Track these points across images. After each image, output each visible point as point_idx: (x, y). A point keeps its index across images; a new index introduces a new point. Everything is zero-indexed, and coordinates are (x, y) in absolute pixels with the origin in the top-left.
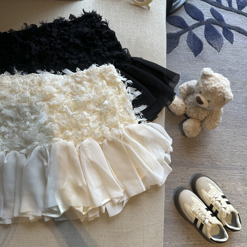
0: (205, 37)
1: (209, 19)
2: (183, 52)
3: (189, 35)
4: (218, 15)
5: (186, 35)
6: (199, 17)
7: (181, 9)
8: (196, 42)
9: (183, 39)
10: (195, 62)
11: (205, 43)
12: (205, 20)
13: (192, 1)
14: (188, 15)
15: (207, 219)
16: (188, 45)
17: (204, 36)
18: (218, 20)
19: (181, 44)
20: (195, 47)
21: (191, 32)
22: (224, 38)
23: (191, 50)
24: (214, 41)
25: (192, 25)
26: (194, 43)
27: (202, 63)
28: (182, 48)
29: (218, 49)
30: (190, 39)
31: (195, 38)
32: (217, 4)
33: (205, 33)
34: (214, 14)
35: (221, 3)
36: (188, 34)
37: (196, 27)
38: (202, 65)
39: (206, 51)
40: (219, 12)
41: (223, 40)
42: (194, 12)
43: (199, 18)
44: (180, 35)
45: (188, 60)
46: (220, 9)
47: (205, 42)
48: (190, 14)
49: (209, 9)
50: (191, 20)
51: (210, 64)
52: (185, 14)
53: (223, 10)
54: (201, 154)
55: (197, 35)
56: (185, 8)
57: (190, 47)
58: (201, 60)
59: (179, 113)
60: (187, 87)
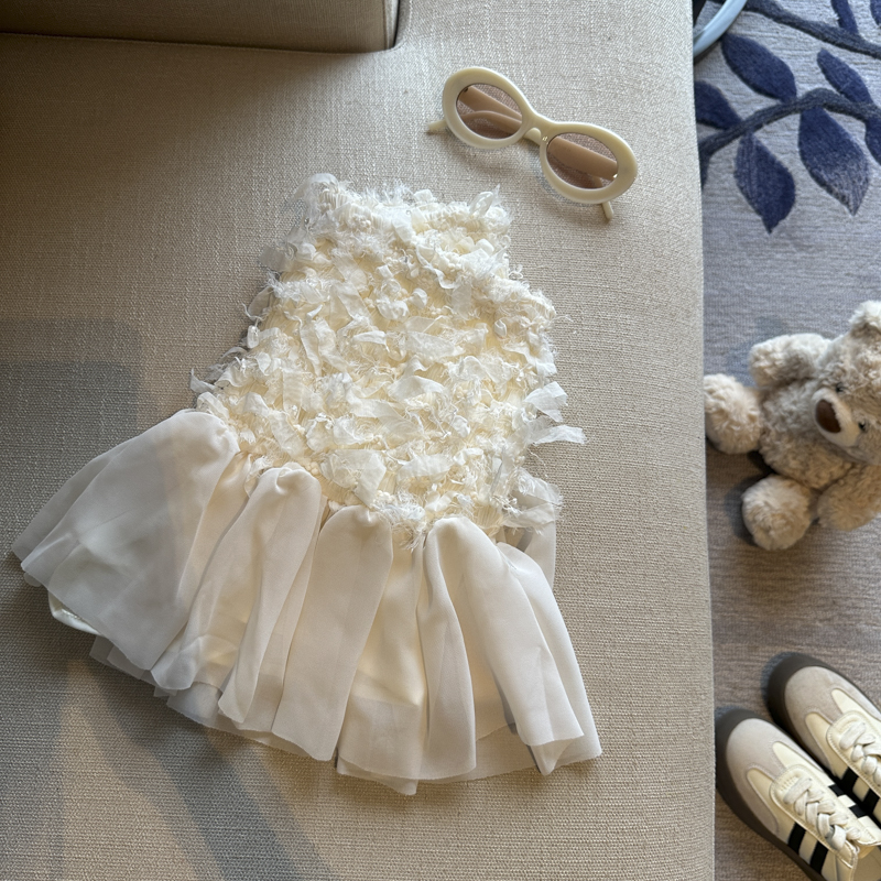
0: (804, 159)
1: (816, 91)
2: (723, 215)
3: (741, 152)
4: (846, 76)
5: (731, 152)
6: (779, 84)
7: (711, 55)
8: (769, 178)
9: (721, 165)
10: (768, 248)
11: (802, 181)
12: (800, 94)
13: (750, 28)
14: (738, 80)
15: (841, 826)
16: (741, 189)
17: (798, 156)
18: (847, 96)
19: (716, 186)
20: (767, 194)
21: (750, 141)
22: (871, 160)
23: (754, 207)
24: (836, 171)
25: (751, 113)
26: (762, 179)
27: (793, 253)
28: (719, 199)
29: (851, 200)
30: (747, 166)
31: (766, 162)
32: (843, 37)
33: (800, 144)
34: (830, 73)
35: (857, 31)
36: (739, 149)
37: (768, 123)
38: (795, 262)
39: (807, 208)
40: (852, 66)
41: (869, 167)
42: (760, 67)
43: (776, 90)
44: (711, 153)
45: (742, 244)
46: (853, 55)
47: (802, 177)
48: (745, 74)
49: (814, 54)
50: (747, 95)
51: (824, 257)
52: (725, 74)
53: (864, 56)
54: (802, 594)
55: (772, 150)
56: (724, 53)
57: (748, 197)
58: (788, 242)
59: (735, 448)
60: (786, 353)
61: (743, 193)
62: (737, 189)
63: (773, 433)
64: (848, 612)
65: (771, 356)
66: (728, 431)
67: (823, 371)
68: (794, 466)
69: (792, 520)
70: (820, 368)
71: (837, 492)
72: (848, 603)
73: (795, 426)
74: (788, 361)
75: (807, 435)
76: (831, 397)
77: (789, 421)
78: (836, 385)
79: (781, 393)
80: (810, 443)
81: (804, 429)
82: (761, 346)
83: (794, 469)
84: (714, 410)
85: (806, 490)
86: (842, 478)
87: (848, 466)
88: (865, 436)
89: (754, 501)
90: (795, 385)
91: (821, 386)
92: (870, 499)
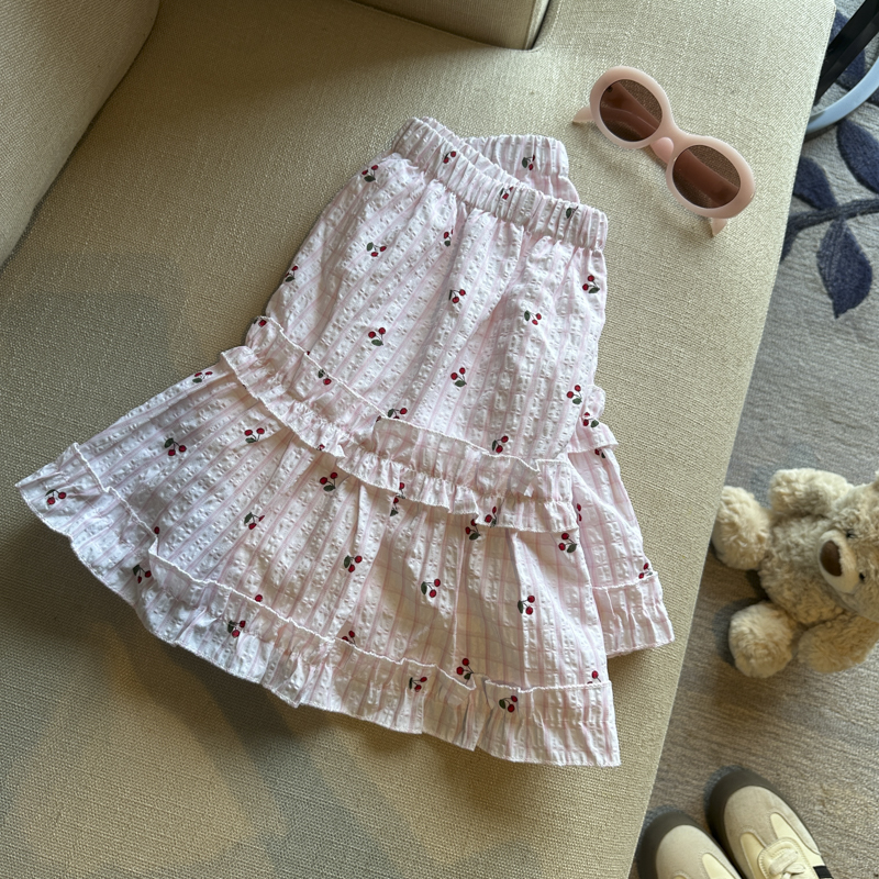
3: (829, 235)
5: (819, 232)
7: (824, 136)
8: (849, 266)
9: (807, 242)
10: (830, 332)
13: (869, 120)
14: (845, 166)
16: (820, 269)
19: (796, 260)
20: (843, 280)
21: (841, 227)
23: (827, 290)
25: (849, 201)
26: (842, 265)
27: (854, 342)
28: (796, 274)
30: (832, 249)
31: (851, 250)
36: (828, 231)
37: (862, 214)
38: (853, 351)
42: (869, 159)
43: (878, 184)
44: (801, 228)
45: (807, 321)
48: (852, 162)
50: (849, 183)
52: (833, 158)
55: (859, 241)
56: (838, 137)
57: (824, 279)
58: (852, 331)
59: (737, 563)
60: (807, 486)
61: (821, 274)
62: (816, 268)
63: (775, 559)
64: (816, 694)
65: (793, 485)
66: (734, 545)
67: (838, 514)
68: (787, 597)
69: (774, 651)
70: (836, 510)
71: (821, 632)
72: (819, 685)
73: (798, 558)
74: (808, 494)
75: (808, 570)
76: (839, 540)
77: (794, 552)
78: (847, 530)
79: (793, 523)
80: (807, 578)
81: (806, 564)
82: (786, 472)
83: (787, 600)
84: (726, 521)
85: (793, 623)
86: (830, 620)
87: (839, 611)
88: (863, 587)
89: (740, 626)
90: (808, 519)
91: (832, 528)
92: (851, 648)
